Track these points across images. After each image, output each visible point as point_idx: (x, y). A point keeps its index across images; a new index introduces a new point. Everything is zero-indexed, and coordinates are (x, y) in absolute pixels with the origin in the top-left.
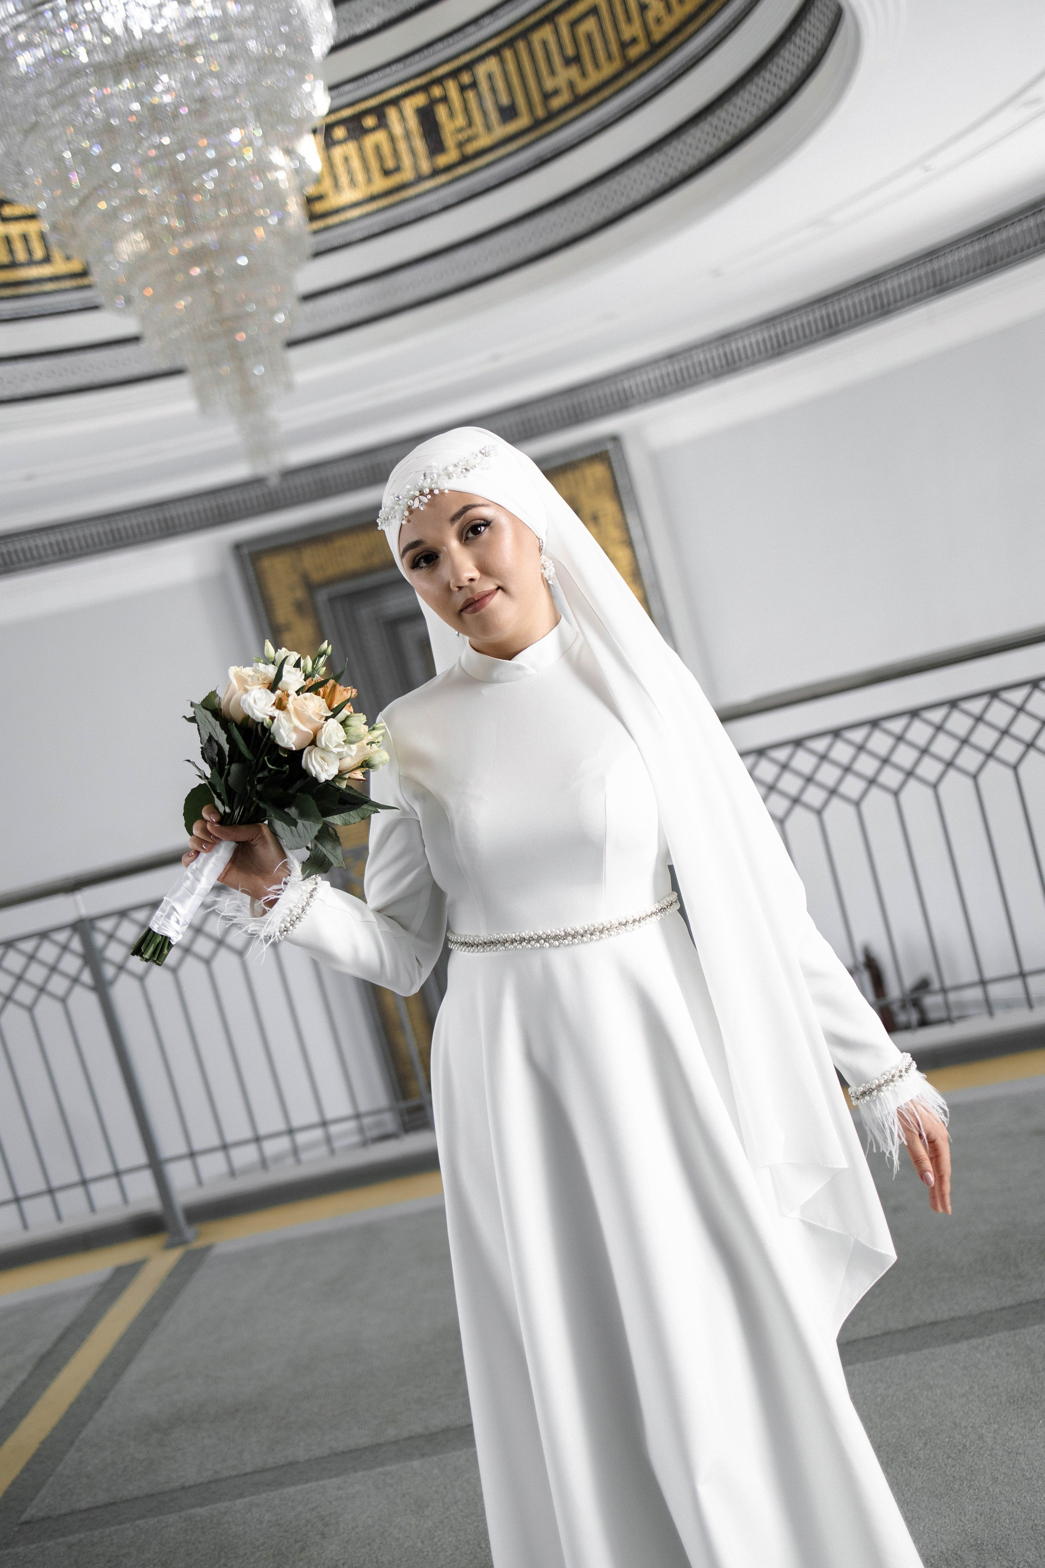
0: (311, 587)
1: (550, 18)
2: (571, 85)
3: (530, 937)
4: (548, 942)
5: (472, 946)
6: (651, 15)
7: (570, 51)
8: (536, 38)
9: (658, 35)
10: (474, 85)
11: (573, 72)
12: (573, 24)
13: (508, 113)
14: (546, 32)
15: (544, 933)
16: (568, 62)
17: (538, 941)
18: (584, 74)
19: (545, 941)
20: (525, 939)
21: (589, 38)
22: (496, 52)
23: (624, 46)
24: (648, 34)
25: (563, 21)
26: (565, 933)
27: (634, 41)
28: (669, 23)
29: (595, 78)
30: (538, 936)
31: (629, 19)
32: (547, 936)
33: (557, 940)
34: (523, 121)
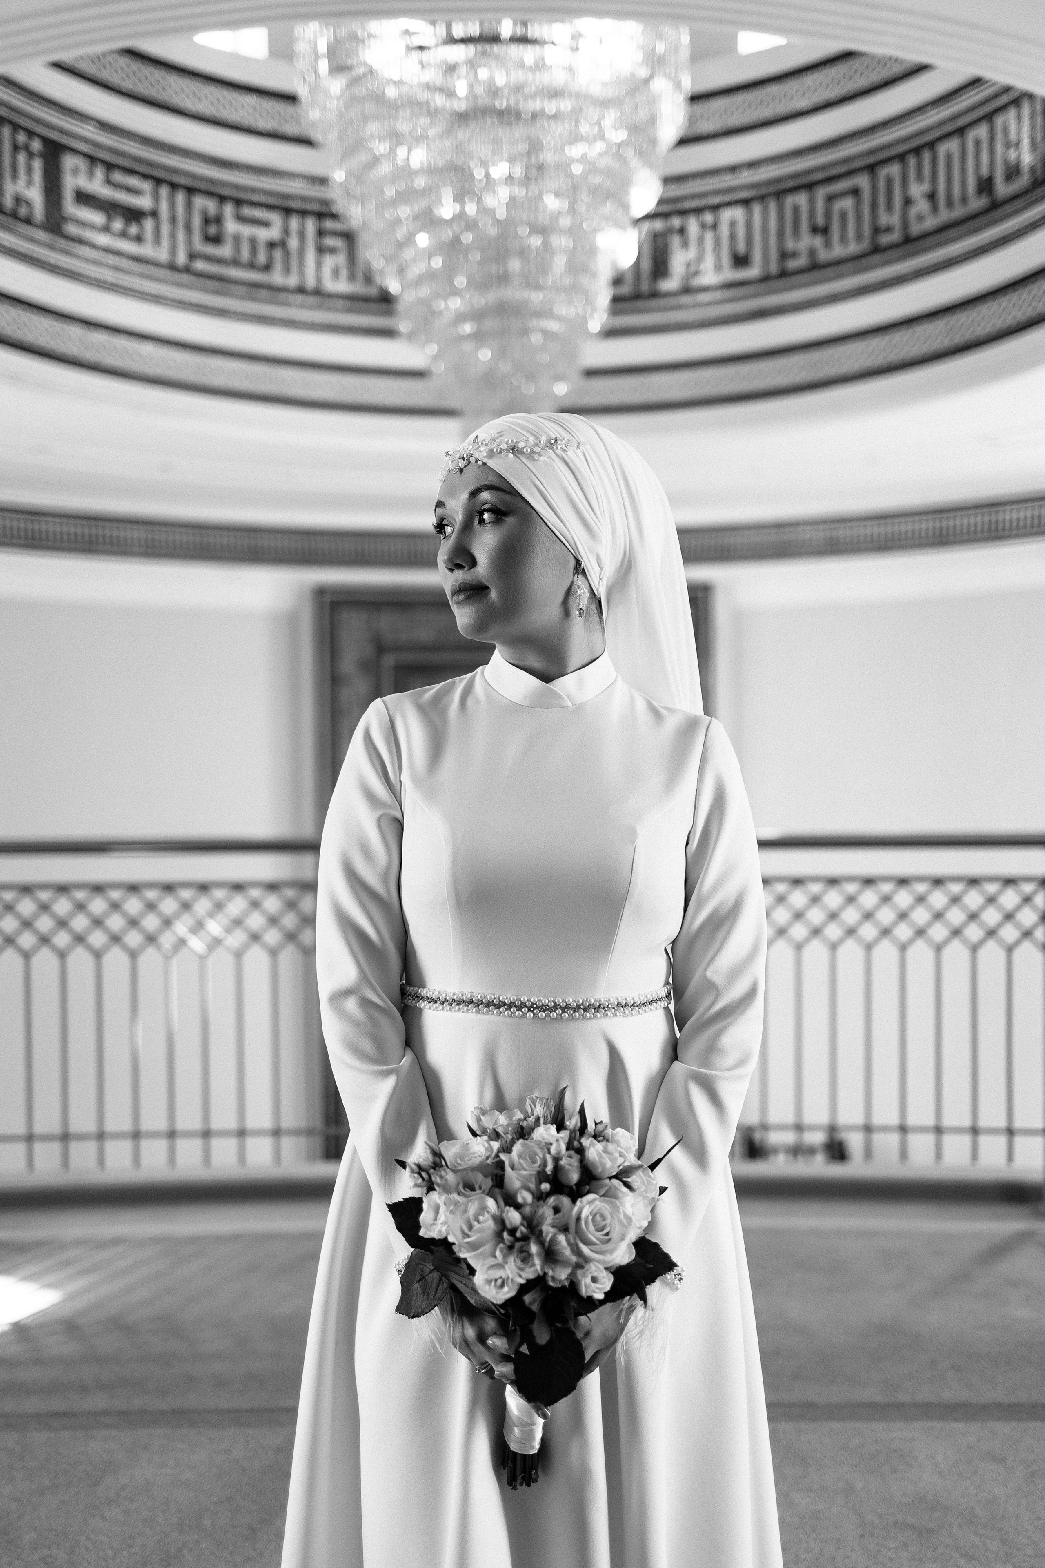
0: (381, 648)
1: (810, 187)
2: (812, 252)
3: (511, 1002)
4: (533, 1012)
5: (436, 1002)
6: (913, 211)
7: (820, 221)
8: (790, 200)
9: (916, 229)
10: (715, 226)
11: (818, 242)
12: (831, 199)
13: (741, 261)
14: (801, 199)
15: (529, 1000)
16: (815, 230)
17: (519, 1008)
18: (828, 244)
19: (529, 1010)
20: (504, 1004)
21: (843, 215)
22: (746, 203)
23: (877, 231)
24: (905, 224)
25: (821, 193)
26: (555, 1003)
27: (888, 229)
28: (930, 223)
29: (838, 251)
30: (522, 1003)
31: (889, 207)
32: (533, 1004)
33: (544, 1011)
34: (753, 272)
